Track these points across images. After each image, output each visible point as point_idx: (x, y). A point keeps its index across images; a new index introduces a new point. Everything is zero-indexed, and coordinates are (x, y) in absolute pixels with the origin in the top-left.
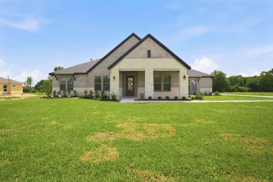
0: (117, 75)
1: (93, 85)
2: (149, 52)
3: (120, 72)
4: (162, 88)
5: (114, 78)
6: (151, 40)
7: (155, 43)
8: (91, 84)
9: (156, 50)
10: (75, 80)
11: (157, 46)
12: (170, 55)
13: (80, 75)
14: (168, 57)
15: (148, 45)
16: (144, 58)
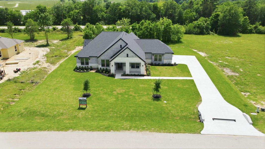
0: (114, 64)
1: (101, 64)
2: (127, 55)
3: (115, 63)
4: (135, 67)
5: (112, 66)
6: (128, 49)
7: (130, 51)
8: (100, 63)
9: (130, 54)
10: (89, 60)
11: (131, 52)
12: (137, 56)
13: (92, 57)
14: (136, 57)
15: (127, 51)
16: (125, 57)
